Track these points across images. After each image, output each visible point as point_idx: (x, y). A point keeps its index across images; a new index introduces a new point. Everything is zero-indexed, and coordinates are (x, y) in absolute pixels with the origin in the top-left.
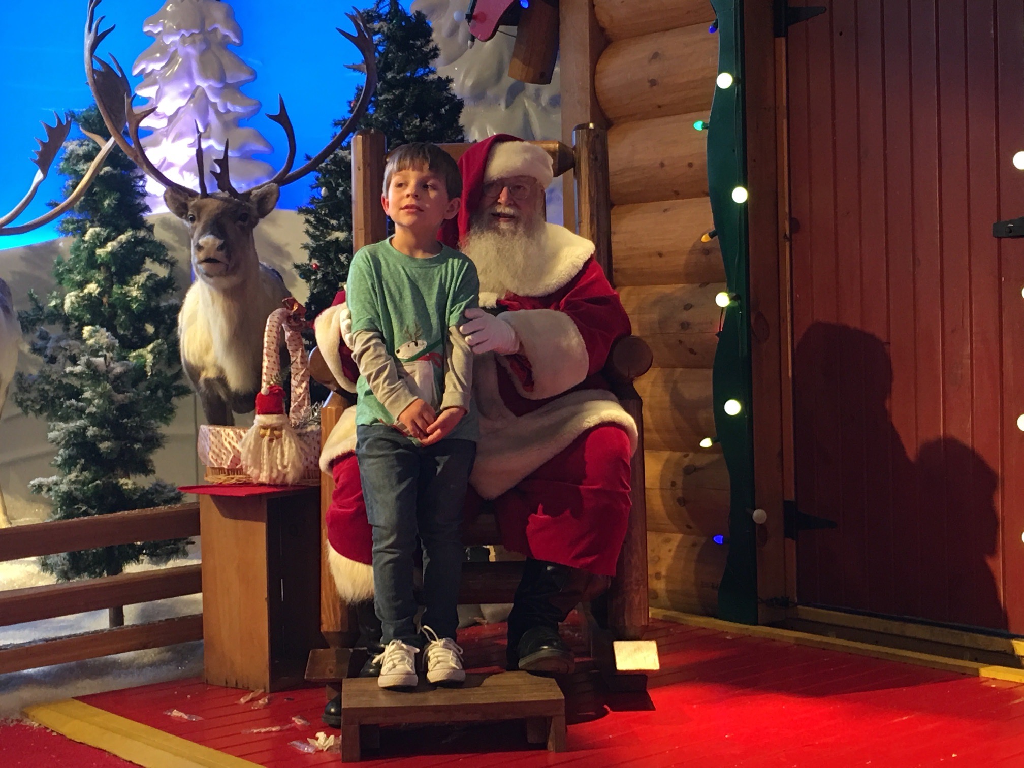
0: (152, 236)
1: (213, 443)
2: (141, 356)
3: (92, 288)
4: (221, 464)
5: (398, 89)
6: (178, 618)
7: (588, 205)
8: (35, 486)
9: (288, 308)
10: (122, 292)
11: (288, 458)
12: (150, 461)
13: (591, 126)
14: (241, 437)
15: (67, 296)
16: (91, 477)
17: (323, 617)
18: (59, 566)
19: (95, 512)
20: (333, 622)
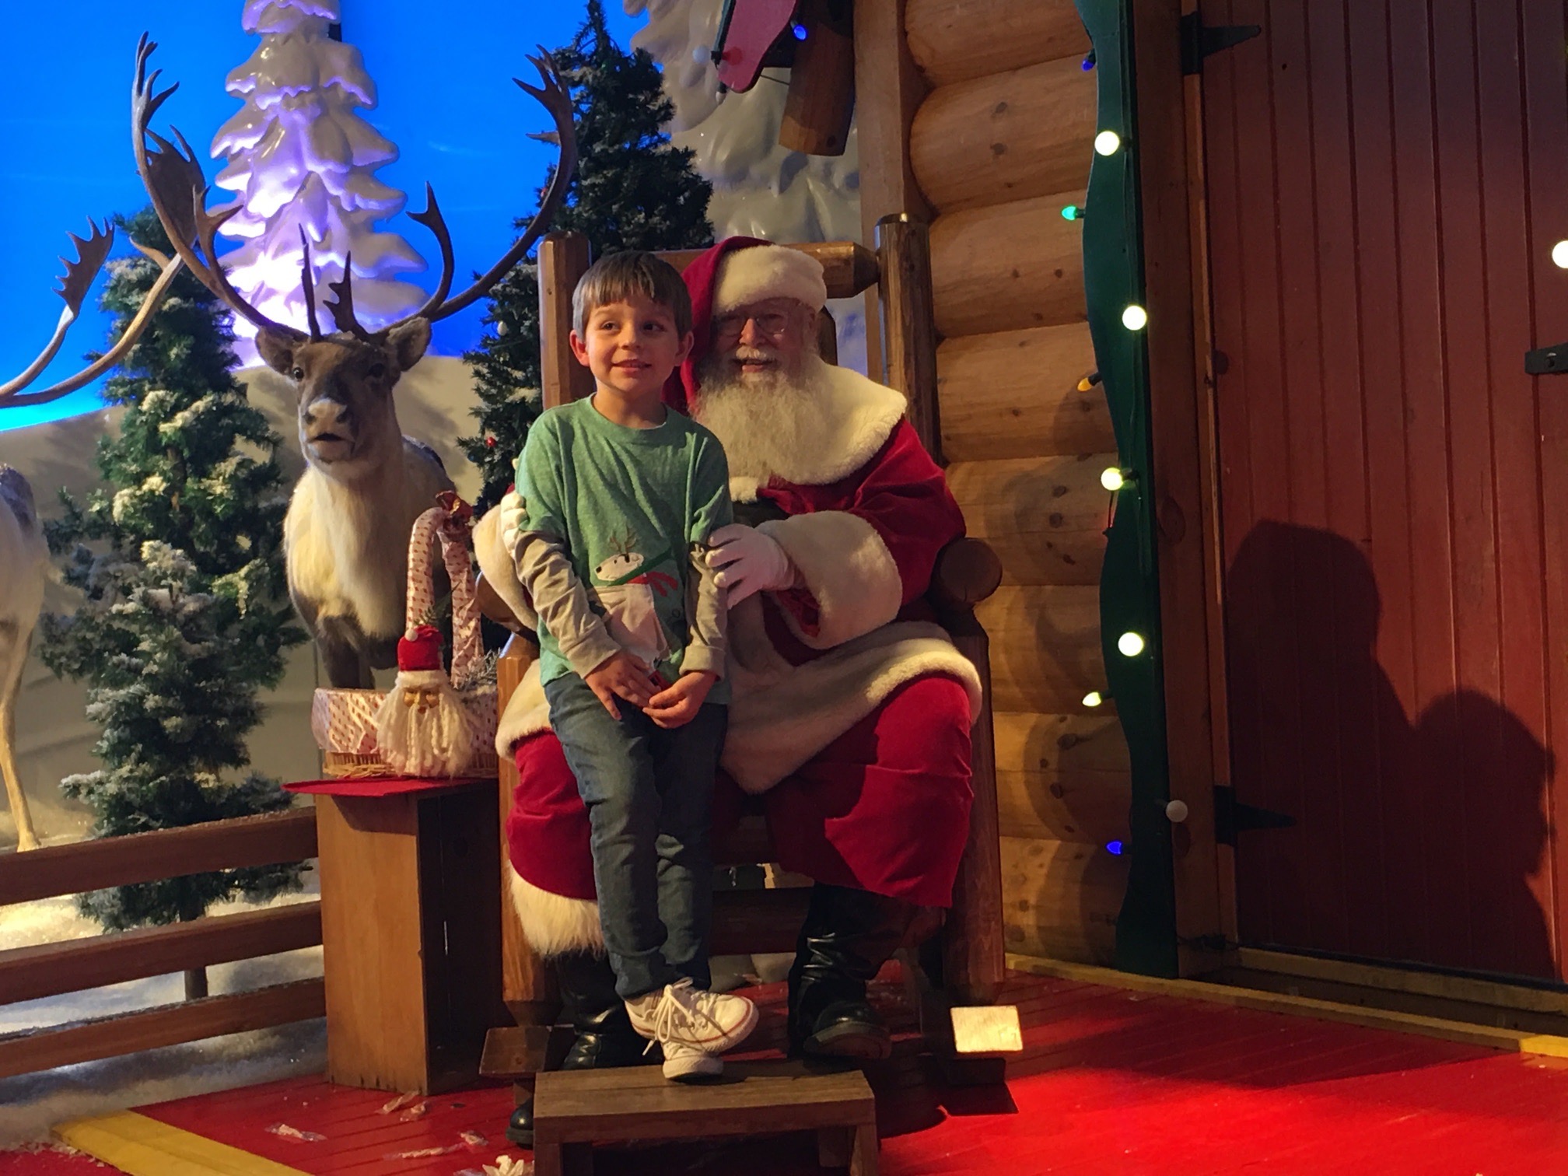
0: (244, 402)
1: (334, 716)
2: (231, 584)
3: (155, 483)
4: (348, 746)
5: (612, 169)
6: (287, 984)
7: (900, 340)
8: (69, 786)
9: (444, 508)
10: (199, 489)
11: (449, 736)
12: (243, 745)
13: (904, 218)
14: (376, 706)
15: (117, 496)
16: (152, 771)
17: (507, 978)
18: (107, 907)
19: (158, 825)
20: (522, 986)
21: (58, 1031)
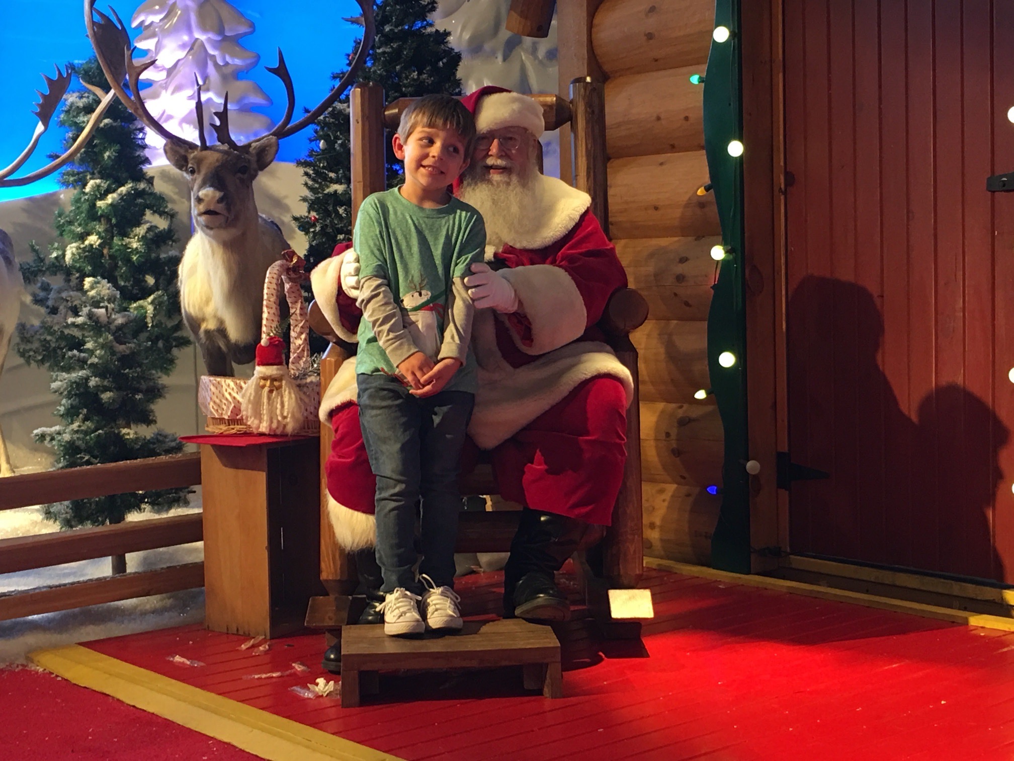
0: (152, 189)
1: (214, 393)
2: (142, 307)
3: (93, 240)
4: (222, 414)
5: (396, 42)
6: (179, 565)
7: (584, 159)
8: (38, 435)
9: (287, 260)
10: (122, 244)
11: (288, 409)
12: (152, 411)
13: (588, 79)
14: (241, 388)
15: (68, 248)
16: (93, 427)
17: (323, 565)
18: (63, 514)
19: (97, 461)
20: (333, 570)
21: (31, 593)
